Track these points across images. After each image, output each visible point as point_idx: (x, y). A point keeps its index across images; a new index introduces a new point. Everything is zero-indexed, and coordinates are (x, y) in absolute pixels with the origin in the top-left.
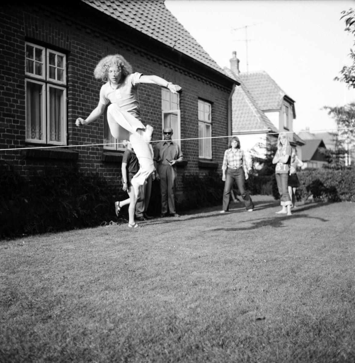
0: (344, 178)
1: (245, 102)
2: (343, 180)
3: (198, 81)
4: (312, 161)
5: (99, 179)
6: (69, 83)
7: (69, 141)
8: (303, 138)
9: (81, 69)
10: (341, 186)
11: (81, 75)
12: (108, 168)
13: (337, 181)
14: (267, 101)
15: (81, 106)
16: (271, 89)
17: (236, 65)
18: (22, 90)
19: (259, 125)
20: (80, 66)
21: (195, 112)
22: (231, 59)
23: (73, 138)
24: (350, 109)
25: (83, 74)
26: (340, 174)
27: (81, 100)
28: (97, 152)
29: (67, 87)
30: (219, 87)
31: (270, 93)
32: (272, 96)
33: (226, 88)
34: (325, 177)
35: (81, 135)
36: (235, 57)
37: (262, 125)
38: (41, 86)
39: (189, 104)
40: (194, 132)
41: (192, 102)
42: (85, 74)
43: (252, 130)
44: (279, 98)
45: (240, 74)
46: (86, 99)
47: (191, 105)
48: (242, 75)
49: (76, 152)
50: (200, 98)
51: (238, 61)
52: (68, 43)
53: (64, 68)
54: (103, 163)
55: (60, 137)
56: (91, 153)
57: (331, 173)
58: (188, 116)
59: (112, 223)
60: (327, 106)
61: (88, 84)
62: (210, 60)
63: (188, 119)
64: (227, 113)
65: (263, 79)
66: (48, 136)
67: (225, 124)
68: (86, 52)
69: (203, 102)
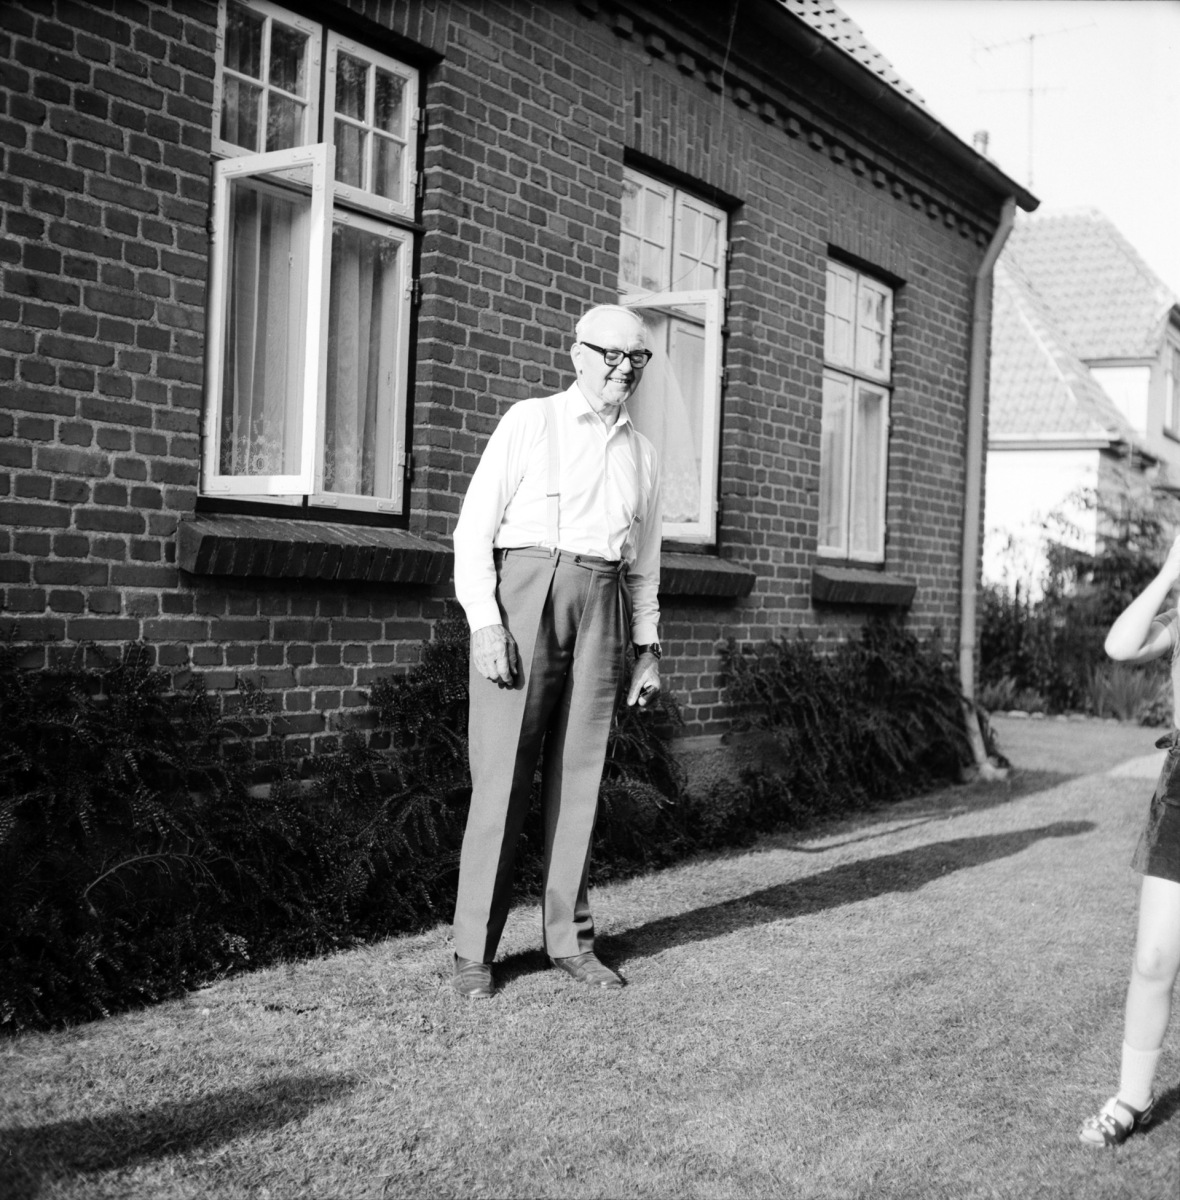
12: (228, 617)
14: (1101, 325)
15: (26, 207)
16: (1120, 280)
19: (1070, 414)
21: (809, 318)
27: (23, 167)
28: (146, 513)
31: (1117, 292)
32: (1126, 304)
33: (968, 215)
35: (12, 399)
37: (1082, 417)
39: (775, 276)
41: (793, 268)
44: (1152, 315)
46: (69, 165)
47: (786, 280)
50: (838, 255)
54: (187, 585)
61: (96, 66)
63: (767, 350)
65: (1089, 241)
69: (851, 274)
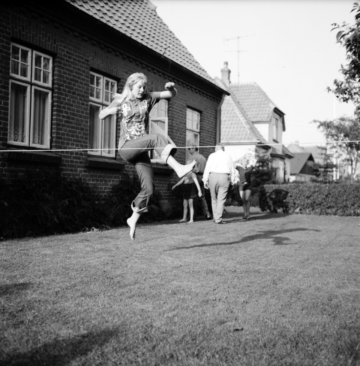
0: (331, 192)
1: (235, 113)
2: (330, 194)
3: (187, 90)
4: (300, 174)
5: (82, 184)
6: (54, 86)
7: (53, 144)
8: (292, 150)
9: (67, 72)
10: (327, 200)
11: (67, 78)
12: (92, 174)
13: (324, 195)
14: (256, 113)
15: (66, 110)
16: (261, 101)
17: (227, 76)
18: (6, 91)
19: (248, 136)
20: (67, 70)
21: (183, 120)
22: (222, 69)
23: (56, 142)
24: (339, 123)
25: (70, 77)
26: (327, 188)
27: (66, 104)
28: (81, 157)
29: (52, 89)
30: (208, 97)
31: (261, 104)
32: (263, 107)
33: (215, 97)
34: (312, 190)
35: (65, 139)
36: (227, 67)
37: (251, 136)
38: (25, 88)
39: (177, 112)
40: (182, 140)
41: (180, 110)
42: (72, 77)
43: (242, 141)
44: (269, 110)
45: (231, 84)
46: (71, 103)
47: (179, 113)
48: (232, 85)
49: (59, 156)
50: (189, 107)
51: (230, 72)
52: (55, 46)
53: (50, 70)
54: (86, 168)
55: (43, 140)
56: (74, 158)
57: (318, 187)
58: (176, 124)
59: (93, 230)
60: (316, 120)
61: (75, 87)
62: (200, 69)
63: (175, 127)
64: (216, 123)
65: (253, 91)
66: (31, 139)
67: (213, 134)
68: (73, 56)
69: (191, 111)
